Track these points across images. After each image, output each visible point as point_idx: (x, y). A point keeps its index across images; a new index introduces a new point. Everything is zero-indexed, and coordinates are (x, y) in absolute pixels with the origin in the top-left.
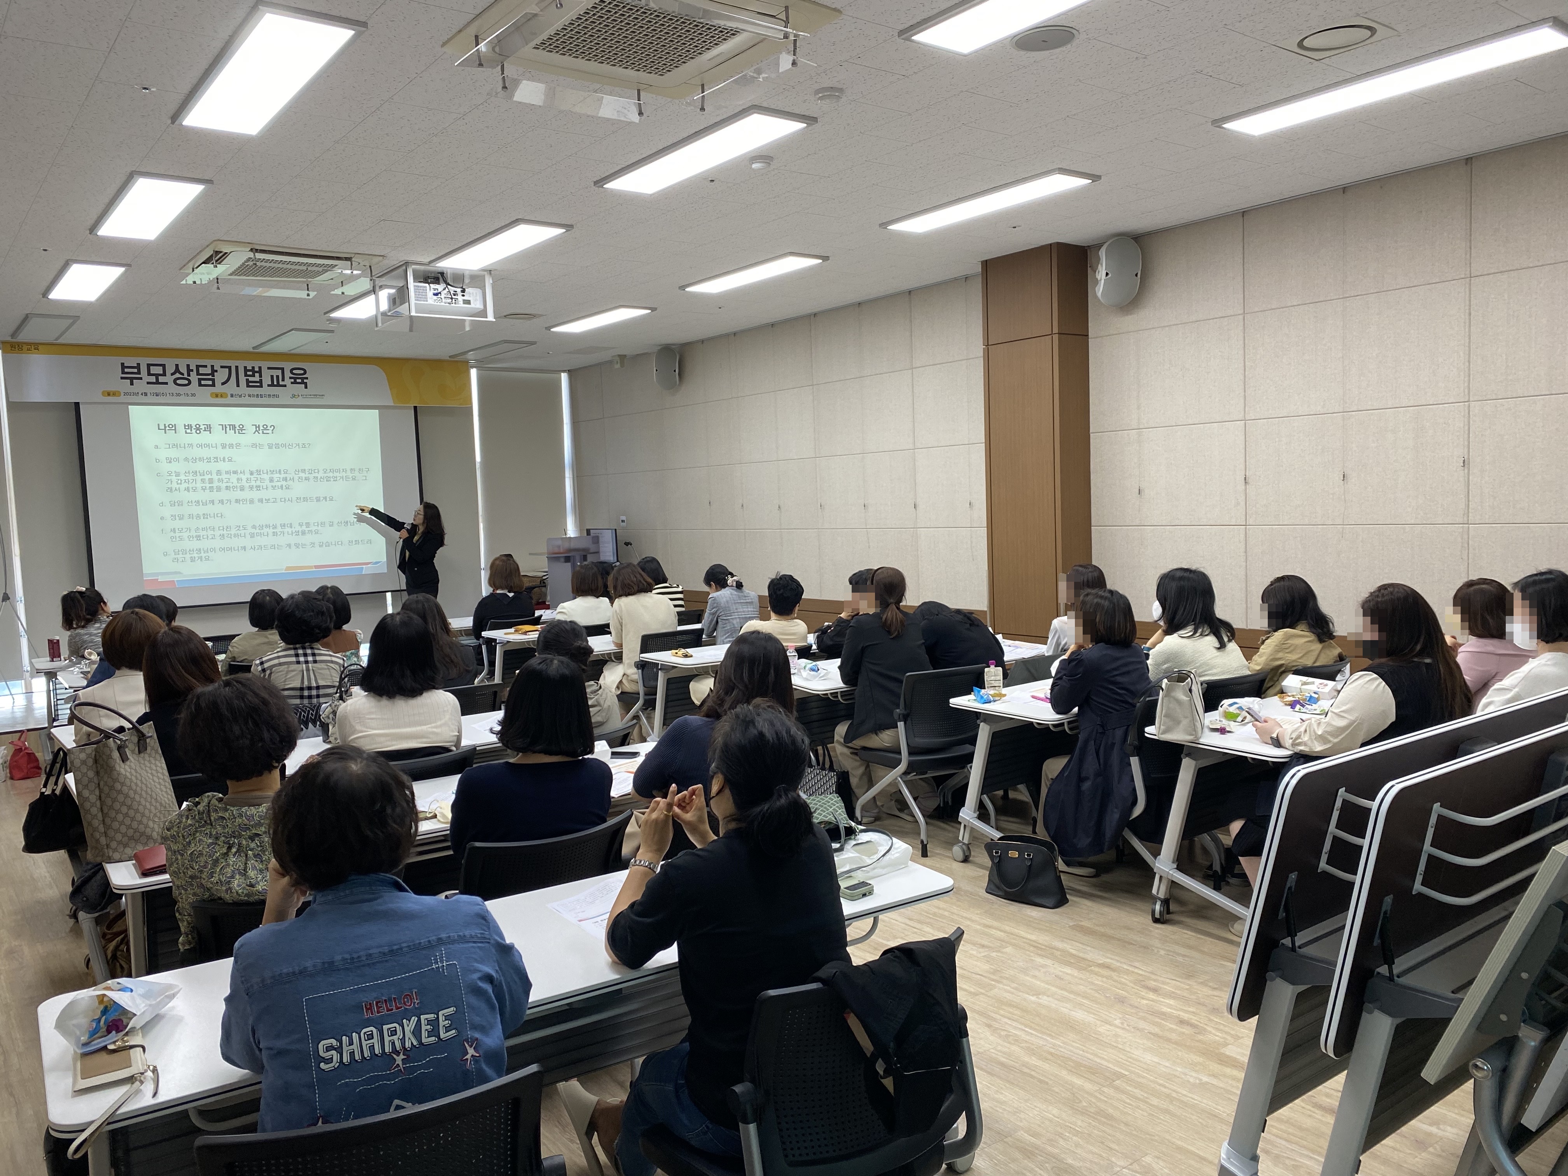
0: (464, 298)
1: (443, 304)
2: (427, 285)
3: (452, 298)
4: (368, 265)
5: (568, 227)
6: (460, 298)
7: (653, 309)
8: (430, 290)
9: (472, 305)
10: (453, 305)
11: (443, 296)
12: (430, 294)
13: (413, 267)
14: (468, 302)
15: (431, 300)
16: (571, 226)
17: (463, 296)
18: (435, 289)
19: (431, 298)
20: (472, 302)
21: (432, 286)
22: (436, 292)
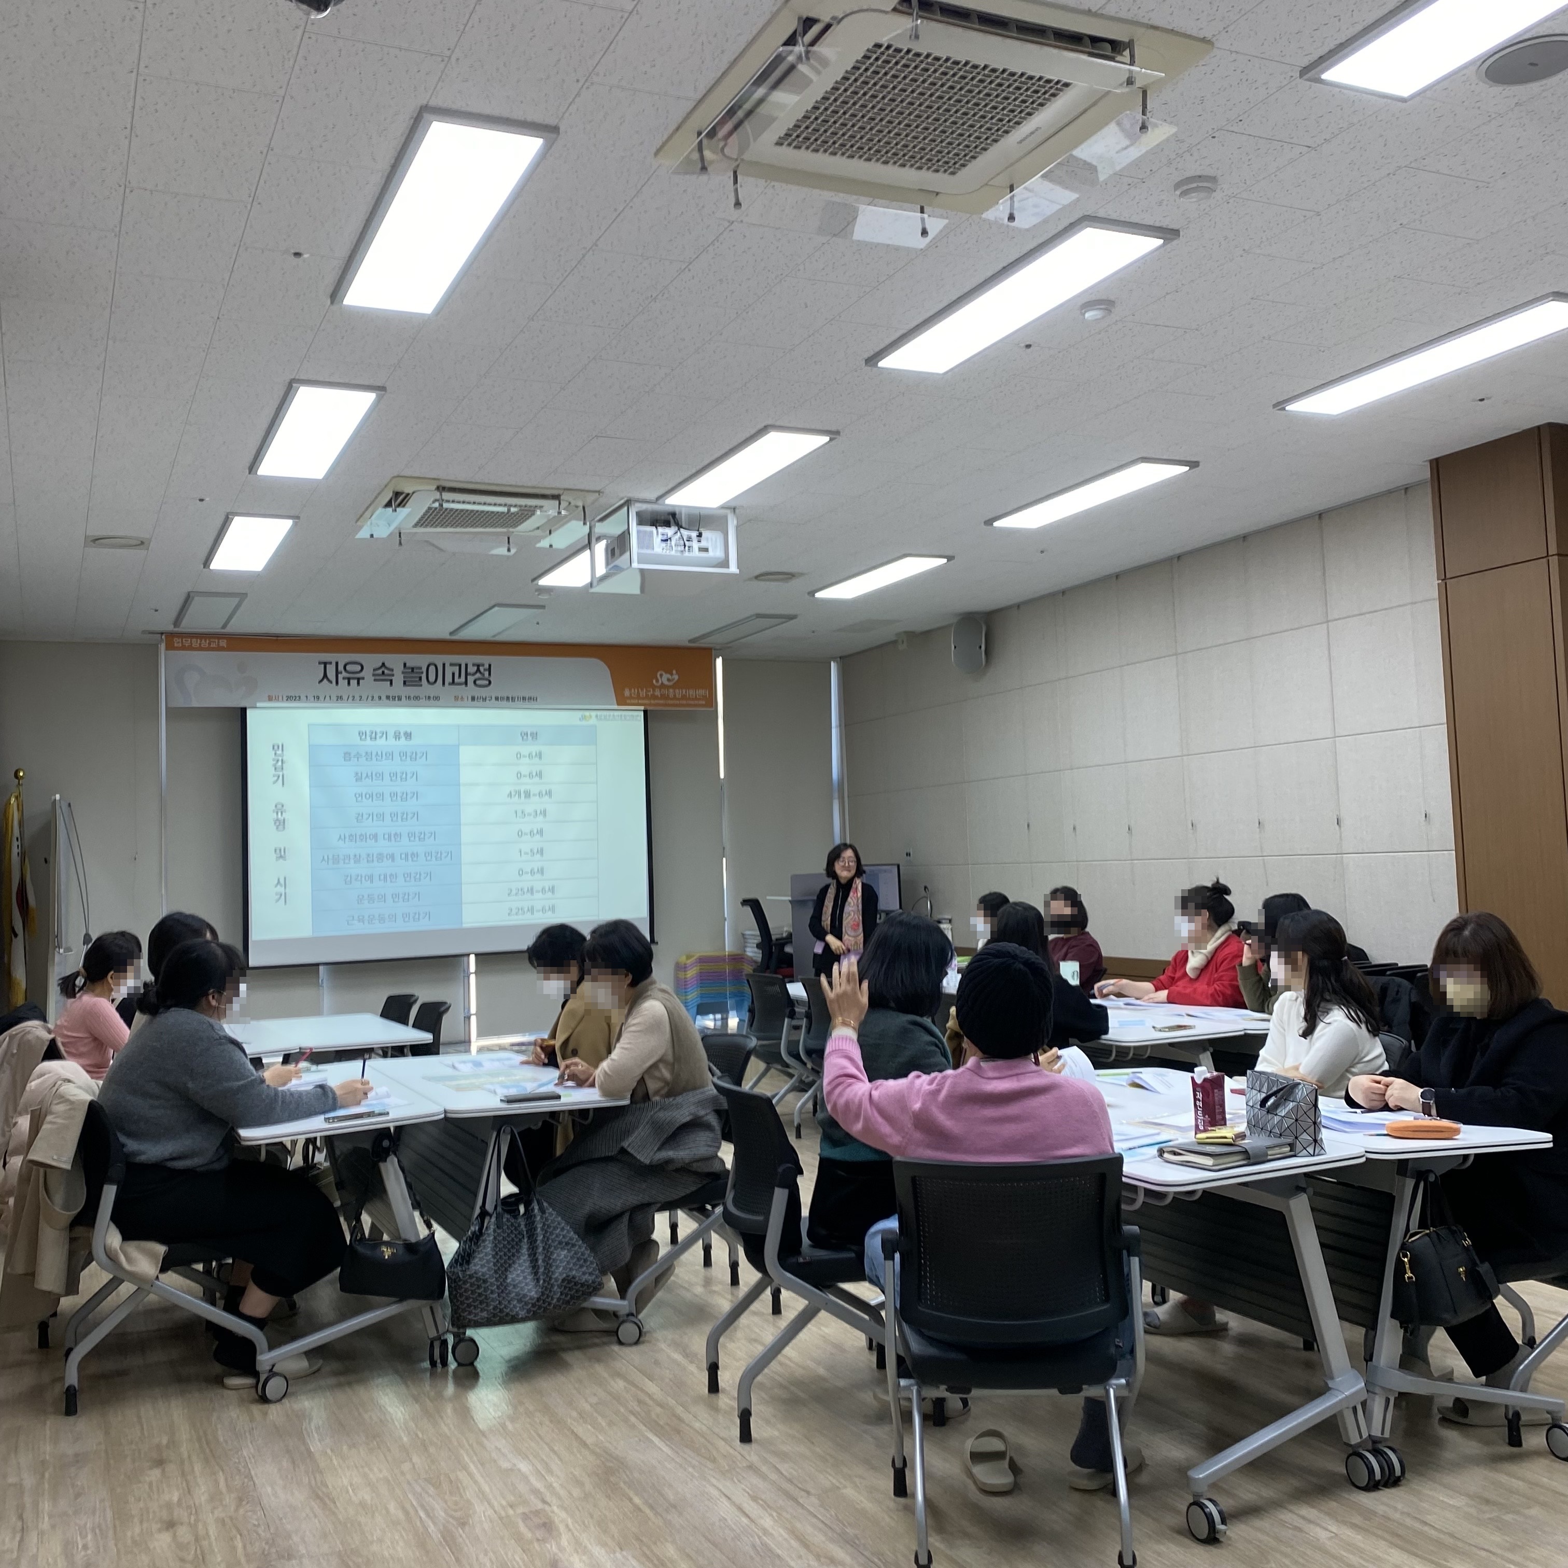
0: (701, 544)
1: (673, 553)
2: (653, 529)
3: (685, 545)
4: (580, 504)
5: (834, 434)
7: (950, 558)
8: (658, 535)
9: (711, 553)
10: (687, 554)
13: (637, 505)
14: (705, 549)
16: (838, 433)
17: (699, 541)
18: (664, 534)
19: (659, 546)
20: (710, 550)
21: (661, 530)
22: (665, 538)
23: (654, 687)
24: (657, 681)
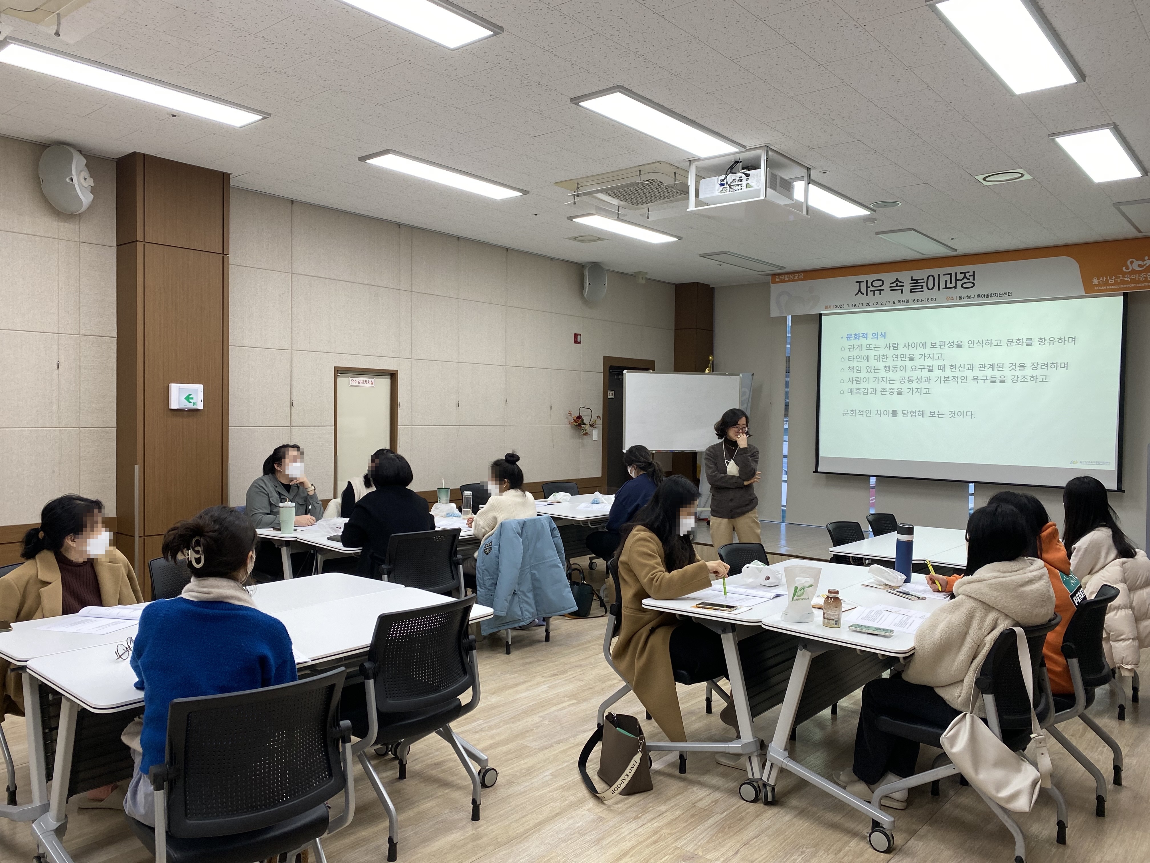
23: (1124, 274)
24: (1127, 268)
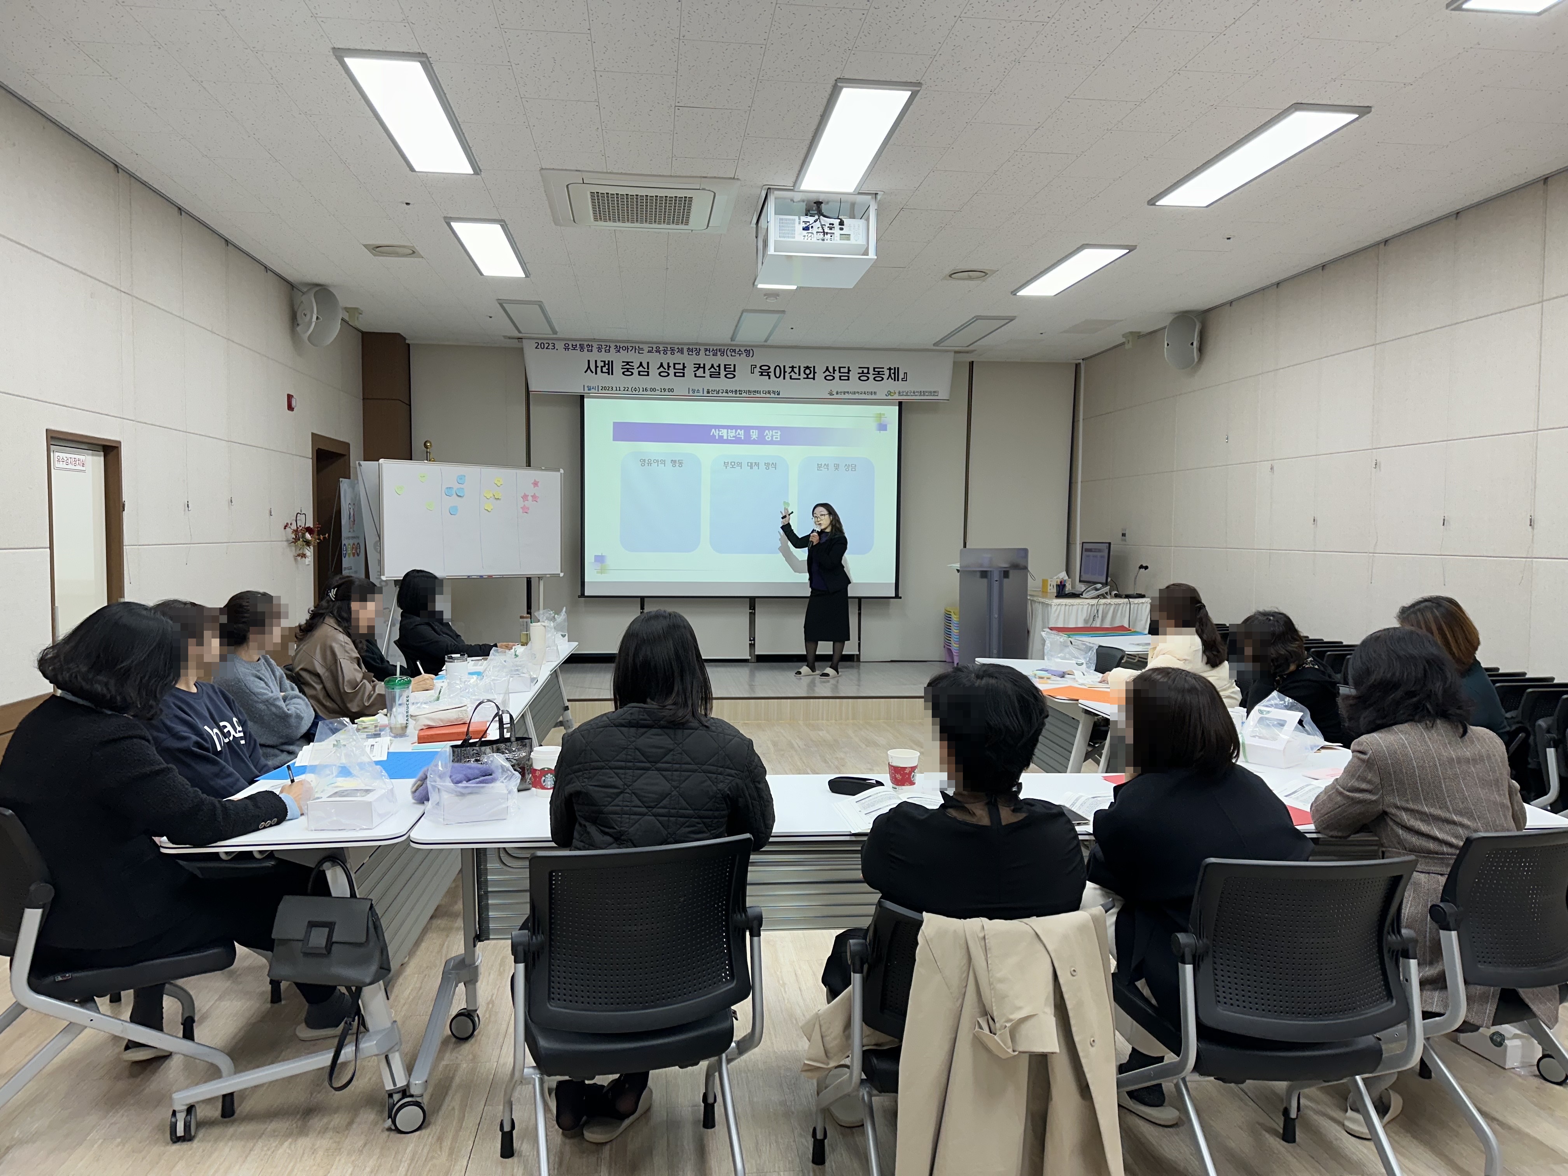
0: (842, 232)
1: (814, 240)
2: (796, 218)
3: (824, 233)
5: (911, 86)
6: (837, 231)
7: (1131, 249)
8: (799, 223)
9: (853, 241)
10: (829, 241)
11: (814, 230)
12: (799, 227)
13: (776, 192)
14: (847, 237)
15: (800, 235)
16: (917, 85)
17: (841, 229)
18: (805, 222)
19: (800, 234)
20: (852, 237)
21: (804, 218)
22: (805, 226)
